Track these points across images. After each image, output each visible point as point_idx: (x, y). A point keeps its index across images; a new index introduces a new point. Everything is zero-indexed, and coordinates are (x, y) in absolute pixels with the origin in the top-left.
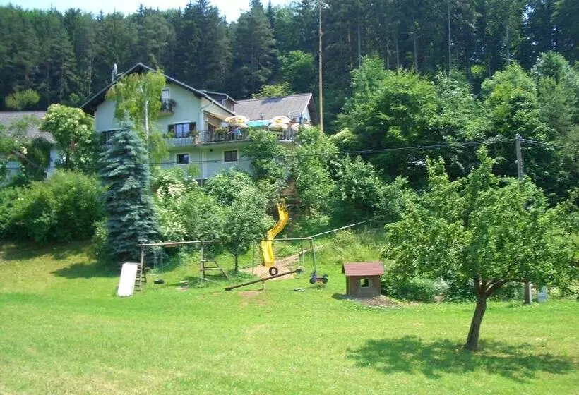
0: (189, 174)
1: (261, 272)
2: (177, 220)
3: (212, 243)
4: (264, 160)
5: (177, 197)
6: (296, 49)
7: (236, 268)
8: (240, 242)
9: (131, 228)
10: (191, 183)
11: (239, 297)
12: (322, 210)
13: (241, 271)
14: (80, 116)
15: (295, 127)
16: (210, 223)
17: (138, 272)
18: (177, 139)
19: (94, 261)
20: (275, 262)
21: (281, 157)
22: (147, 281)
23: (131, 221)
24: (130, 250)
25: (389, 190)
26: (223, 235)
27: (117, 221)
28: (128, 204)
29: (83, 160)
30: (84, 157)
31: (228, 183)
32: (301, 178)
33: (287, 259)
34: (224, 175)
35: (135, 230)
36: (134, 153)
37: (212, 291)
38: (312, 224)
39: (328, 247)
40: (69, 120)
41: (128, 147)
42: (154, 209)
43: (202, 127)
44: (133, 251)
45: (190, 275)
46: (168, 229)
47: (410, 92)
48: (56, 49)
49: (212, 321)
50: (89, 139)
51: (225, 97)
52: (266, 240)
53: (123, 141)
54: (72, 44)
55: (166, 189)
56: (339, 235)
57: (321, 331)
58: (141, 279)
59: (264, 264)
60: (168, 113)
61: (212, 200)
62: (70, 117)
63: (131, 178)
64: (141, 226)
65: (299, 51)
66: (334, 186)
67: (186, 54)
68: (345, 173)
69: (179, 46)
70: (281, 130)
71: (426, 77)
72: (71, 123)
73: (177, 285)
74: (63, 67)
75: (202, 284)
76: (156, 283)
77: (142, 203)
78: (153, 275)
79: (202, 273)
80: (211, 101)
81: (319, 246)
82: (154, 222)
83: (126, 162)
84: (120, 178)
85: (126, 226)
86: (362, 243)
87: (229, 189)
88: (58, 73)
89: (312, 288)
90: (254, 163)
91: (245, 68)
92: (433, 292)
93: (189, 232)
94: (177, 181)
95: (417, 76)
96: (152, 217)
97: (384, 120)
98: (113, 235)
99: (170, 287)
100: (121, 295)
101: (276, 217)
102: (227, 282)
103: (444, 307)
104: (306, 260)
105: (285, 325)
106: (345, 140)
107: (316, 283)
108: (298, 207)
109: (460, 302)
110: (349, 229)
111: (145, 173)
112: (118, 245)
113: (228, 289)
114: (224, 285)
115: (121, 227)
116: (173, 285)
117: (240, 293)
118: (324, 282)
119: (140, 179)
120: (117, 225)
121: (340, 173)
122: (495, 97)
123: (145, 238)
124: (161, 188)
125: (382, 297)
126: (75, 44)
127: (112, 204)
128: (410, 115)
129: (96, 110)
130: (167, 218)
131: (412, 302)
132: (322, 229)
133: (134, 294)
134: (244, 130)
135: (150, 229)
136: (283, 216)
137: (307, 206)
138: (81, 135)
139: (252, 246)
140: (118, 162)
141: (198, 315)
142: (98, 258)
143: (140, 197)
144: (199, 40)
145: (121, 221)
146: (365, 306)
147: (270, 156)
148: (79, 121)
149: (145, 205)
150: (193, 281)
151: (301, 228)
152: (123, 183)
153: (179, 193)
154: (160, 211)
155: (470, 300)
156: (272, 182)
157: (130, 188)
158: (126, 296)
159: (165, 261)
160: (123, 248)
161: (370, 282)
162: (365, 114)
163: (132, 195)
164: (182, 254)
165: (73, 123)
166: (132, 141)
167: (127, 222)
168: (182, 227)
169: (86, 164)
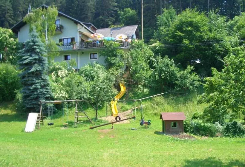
0: (70, 65)
1: (111, 119)
2: (63, 90)
3: (82, 102)
4: (112, 58)
5: (63, 77)
6: (128, 7)
7: (96, 117)
8: (98, 102)
9: (35, 93)
10: (71, 70)
11: (98, 133)
12: (145, 86)
13: (99, 118)
14: (10, 33)
15: (130, 41)
16: (82, 90)
17: (38, 118)
18: (64, 47)
19: (14, 113)
20: (119, 114)
21: (122, 56)
22: (44, 124)
23: (36, 89)
24: (35, 106)
25: (183, 74)
26: (89, 96)
27: (27, 89)
28: (34, 79)
29: (11, 57)
30: (12, 55)
31: (92, 70)
32: (133, 67)
33: (125, 112)
34: (90, 65)
35: (38, 94)
36: (38, 50)
37: (81, 129)
38: (140, 93)
39: (149, 106)
40: (3, 35)
41: (35, 47)
42: (49, 83)
43: (78, 40)
44: (37, 107)
45: (70, 121)
46: (57, 94)
47: (194, 20)
48: (3, 7)
49: (81, 147)
50: (15, 46)
51: (91, 25)
52: (114, 100)
53: (32, 44)
54: (11, 4)
55: (57, 73)
56: (155, 99)
57: (152, 153)
58: (40, 122)
59: (112, 115)
60: (59, 32)
61: (83, 79)
62: (4, 33)
63: (36, 65)
64: (41, 92)
65: (129, 9)
66: (152, 72)
67: (71, 10)
68: (158, 65)
69: (67, 6)
70: (121, 42)
71: (203, 13)
72: (4, 37)
73: (61, 126)
74: (6, 16)
75: (76, 125)
76: (49, 124)
77: (42, 79)
78: (47, 121)
79: (76, 119)
80: (83, 26)
81: (144, 105)
82: (49, 90)
83: (33, 55)
84: (30, 64)
85: (33, 92)
86: (168, 103)
87: (92, 73)
88: (3, 19)
89: (142, 128)
90: (107, 60)
91: (101, 17)
92: (215, 131)
93: (70, 97)
94: (63, 68)
95: (197, 13)
96: (48, 87)
97: (180, 36)
98: (25, 97)
99: (57, 127)
100: (26, 131)
101: (119, 89)
102: (91, 124)
103: (224, 139)
104: (137, 113)
105: (128, 150)
106: (157, 48)
107: (144, 125)
108: (131, 84)
109: (233, 137)
110: (161, 96)
111: (44, 62)
112: (28, 103)
113: (91, 128)
114: (89, 126)
115: (30, 93)
116: (59, 126)
117: (98, 131)
118: (148, 125)
119: (42, 66)
120: (28, 92)
121: (156, 64)
122: (240, 25)
123: (43, 99)
124: (54, 72)
125: (185, 134)
126: (12, 4)
127: (25, 79)
128: (194, 33)
129: (19, 31)
130: (57, 88)
131: (203, 137)
132: (146, 96)
133: (35, 130)
134: (101, 42)
135: (47, 94)
136: (123, 89)
137: (137, 84)
138: (10, 44)
139: (106, 105)
140: (29, 55)
141: (73, 143)
142: (17, 111)
143: (41, 76)
144: (77, 3)
145: (30, 89)
146: (176, 138)
147: (116, 56)
148: (9, 36)
149: (44, 80)
150: (71, 124)
151: (133, 95)
152: (32, 67)
153: (64, 75)
154: (53, 85)
155: (238, 135)
156: (117, 69)
157: (35, 70)
158: (30, 132)
159: (54, 113)
160: (31, 105)
161: (177, 124)
162: (168, 34)
163: (37, 74)
164: (65, 109)
165: (6, 37)
166: (37, 43)
167: (33, 89)
168: (65, 94)
169: (13, 59)
